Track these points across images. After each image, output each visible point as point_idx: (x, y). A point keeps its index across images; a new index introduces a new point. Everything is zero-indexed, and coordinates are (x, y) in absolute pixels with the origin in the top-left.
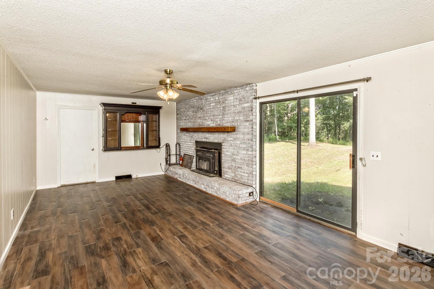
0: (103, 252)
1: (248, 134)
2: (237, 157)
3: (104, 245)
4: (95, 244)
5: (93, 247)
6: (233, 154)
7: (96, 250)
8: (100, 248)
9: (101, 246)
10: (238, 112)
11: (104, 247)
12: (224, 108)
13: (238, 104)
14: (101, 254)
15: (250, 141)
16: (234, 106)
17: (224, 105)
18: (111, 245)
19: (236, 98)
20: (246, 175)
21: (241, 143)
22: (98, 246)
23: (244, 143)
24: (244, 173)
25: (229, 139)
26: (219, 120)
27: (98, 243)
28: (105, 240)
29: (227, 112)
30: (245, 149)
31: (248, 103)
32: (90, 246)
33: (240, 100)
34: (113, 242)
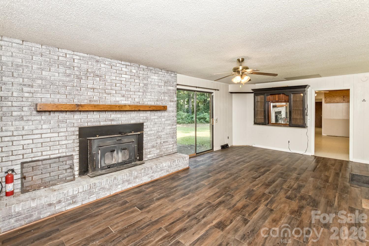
0: (306, 197)
1: (173, 112)
2: (162, 133)
3: (302, 200)
4: (308, 205)
5: (311, 204)
6: (158, 132)
7: (310, 201)
8: (306, 200)
9: (305, 201)
10: (163, 93)
11: (303, 200)
12: (146, 85)
13: (163, 85)
14: (309, 197)
15: (174, 117)
16: (159, 86)
17: (145, 82)
18: (297, 197)
19: (160, 79)
20: (171, 146)
21: (167, 120)
22: (307, 203)
23: (169, 120)
24: (169, 144)
25: (152, 117)
26: (138, 97)
27: (305, 204)
28: (298, 203)
29: (149, 90)
30: (170, 125)
31: (173, 86)
32: (313, 206)
33: (165, 82)
34: (294, 198)
